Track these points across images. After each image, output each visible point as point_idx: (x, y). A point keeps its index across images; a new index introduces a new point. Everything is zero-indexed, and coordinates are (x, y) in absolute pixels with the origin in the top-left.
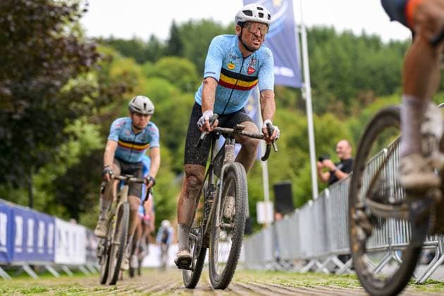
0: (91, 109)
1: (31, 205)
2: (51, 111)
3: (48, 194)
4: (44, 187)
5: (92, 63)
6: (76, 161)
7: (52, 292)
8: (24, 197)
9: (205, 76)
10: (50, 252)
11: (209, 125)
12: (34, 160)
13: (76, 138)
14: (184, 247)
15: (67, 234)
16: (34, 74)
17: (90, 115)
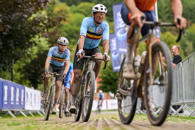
0: (44, 30)
1: (12, 80)
2: (23, 30)
3: (21, 74)
4: (19, 70)
5: (44, 6)
6: (36, 56)
7: (23, 125)
8: (9, 75)
9: (80, 34)
10: (22, 104)
11: (81, 55)
12: (14, 56)
13: (36, 45)
14: (73, 104)
15: (31, 94)
16: (14, 12)
17: (43, 32)
